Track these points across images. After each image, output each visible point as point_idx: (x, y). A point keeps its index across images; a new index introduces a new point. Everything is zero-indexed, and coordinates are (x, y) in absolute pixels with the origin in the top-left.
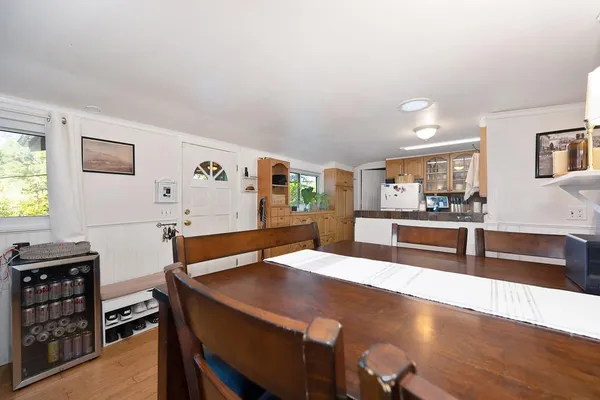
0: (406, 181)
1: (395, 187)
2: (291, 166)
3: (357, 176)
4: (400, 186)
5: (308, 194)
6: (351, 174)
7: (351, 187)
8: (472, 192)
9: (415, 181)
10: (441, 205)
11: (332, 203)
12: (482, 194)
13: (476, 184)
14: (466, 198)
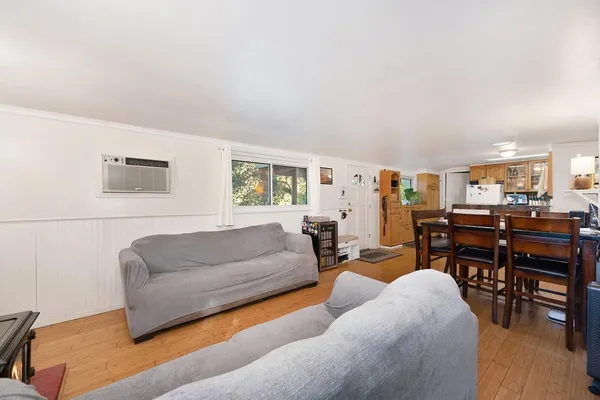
0: (488, 183)
1: (480, 188)
2: (401, 174)
3: (442, 178)
4: (483, 186)
5: (410, 192)
6: (438, 176)
7: (438, 187)
8: (543, 193)
9: (497, 183)
10: (520, 201)
11: (424, 200)
12: (549, 194)
13: (546, 188)
14: (538, 196)
